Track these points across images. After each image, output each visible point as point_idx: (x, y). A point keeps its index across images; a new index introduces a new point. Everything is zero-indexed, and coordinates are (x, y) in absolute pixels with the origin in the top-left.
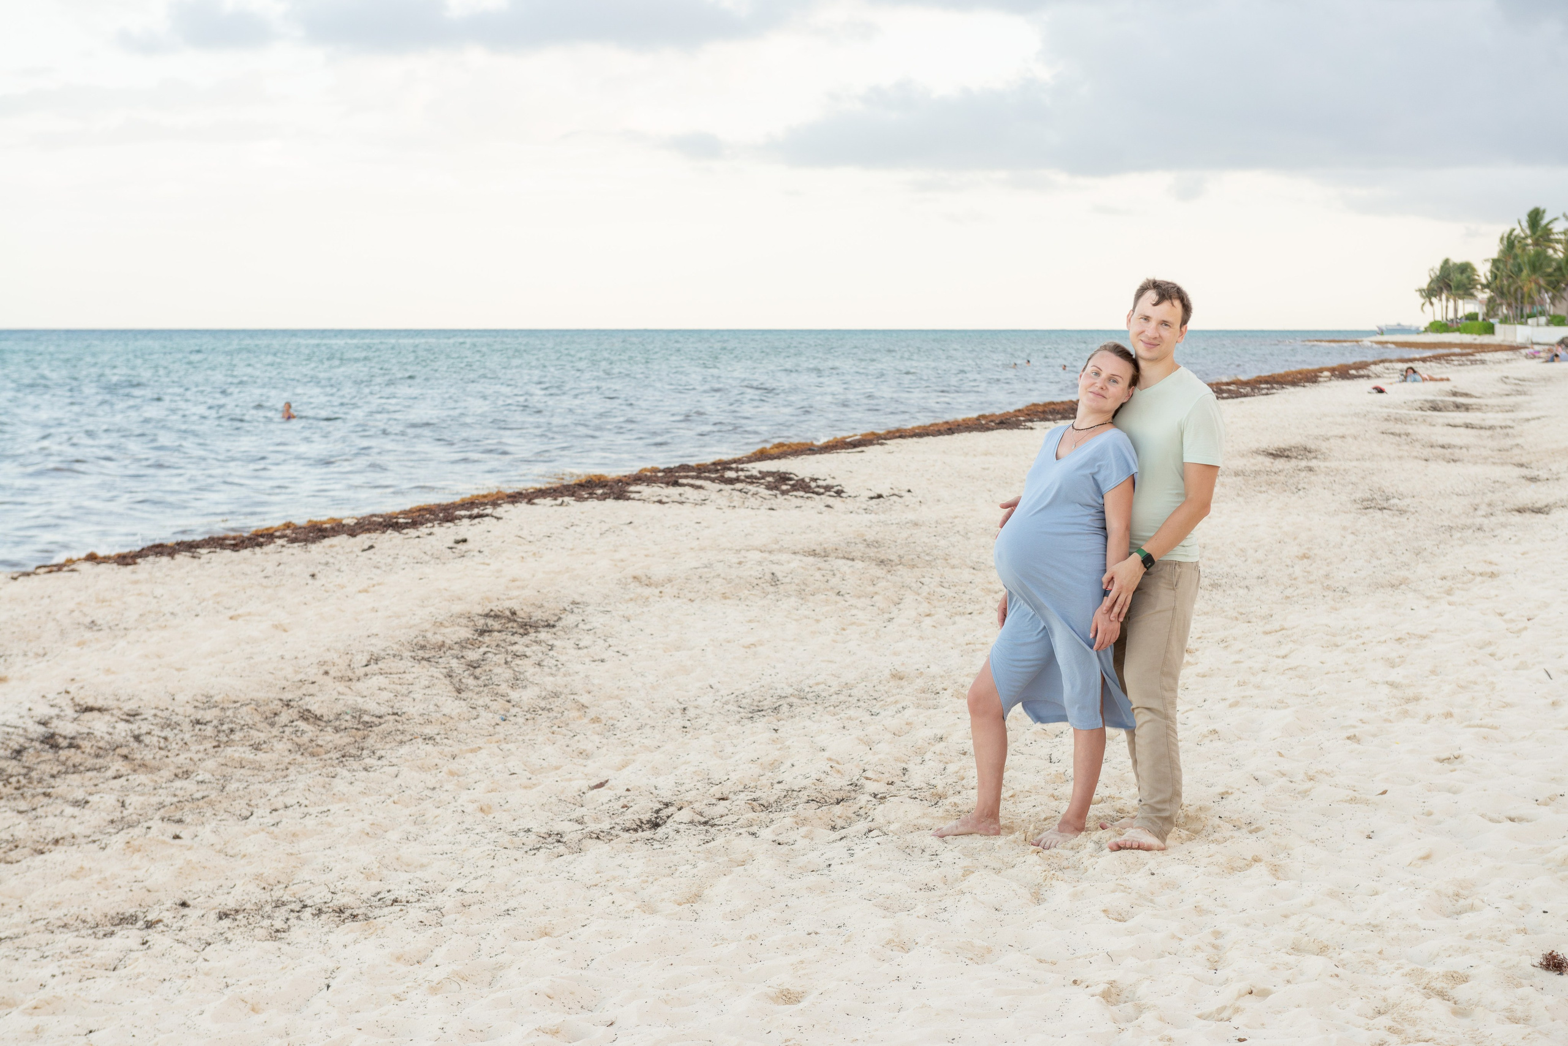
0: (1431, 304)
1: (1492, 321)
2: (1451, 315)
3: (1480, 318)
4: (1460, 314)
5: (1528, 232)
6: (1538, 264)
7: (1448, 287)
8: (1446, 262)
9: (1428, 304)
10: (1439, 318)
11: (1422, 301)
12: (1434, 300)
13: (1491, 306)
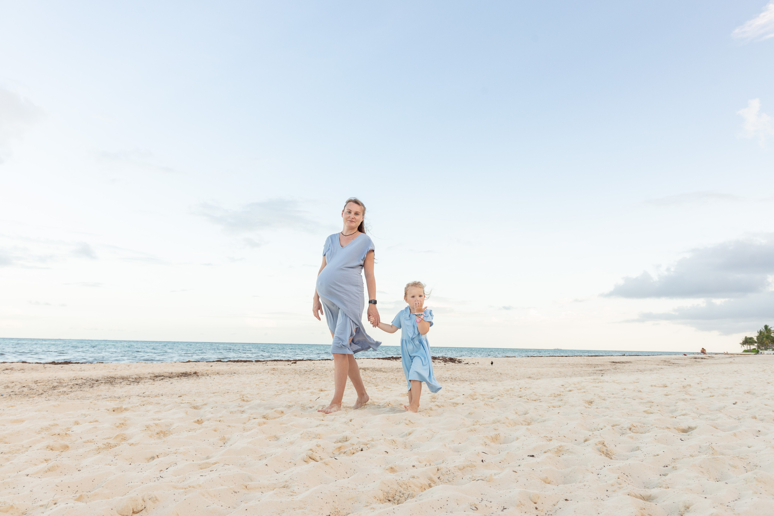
0: (744, 346)
1: (759, 350)
2: (749, 349)
3: (757, 349)
4: (751, 349)
5: (765, 330)
6: (769, 337)
7: (747, 342)
8: (746, 337)
9: (743, 346)
10: (746, 349)
11: (741, 345)
12: (744, 345)
13: (759, 347)
